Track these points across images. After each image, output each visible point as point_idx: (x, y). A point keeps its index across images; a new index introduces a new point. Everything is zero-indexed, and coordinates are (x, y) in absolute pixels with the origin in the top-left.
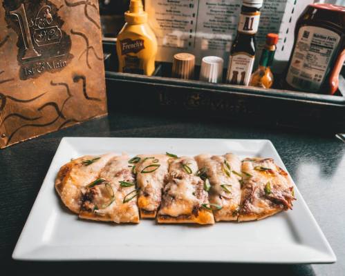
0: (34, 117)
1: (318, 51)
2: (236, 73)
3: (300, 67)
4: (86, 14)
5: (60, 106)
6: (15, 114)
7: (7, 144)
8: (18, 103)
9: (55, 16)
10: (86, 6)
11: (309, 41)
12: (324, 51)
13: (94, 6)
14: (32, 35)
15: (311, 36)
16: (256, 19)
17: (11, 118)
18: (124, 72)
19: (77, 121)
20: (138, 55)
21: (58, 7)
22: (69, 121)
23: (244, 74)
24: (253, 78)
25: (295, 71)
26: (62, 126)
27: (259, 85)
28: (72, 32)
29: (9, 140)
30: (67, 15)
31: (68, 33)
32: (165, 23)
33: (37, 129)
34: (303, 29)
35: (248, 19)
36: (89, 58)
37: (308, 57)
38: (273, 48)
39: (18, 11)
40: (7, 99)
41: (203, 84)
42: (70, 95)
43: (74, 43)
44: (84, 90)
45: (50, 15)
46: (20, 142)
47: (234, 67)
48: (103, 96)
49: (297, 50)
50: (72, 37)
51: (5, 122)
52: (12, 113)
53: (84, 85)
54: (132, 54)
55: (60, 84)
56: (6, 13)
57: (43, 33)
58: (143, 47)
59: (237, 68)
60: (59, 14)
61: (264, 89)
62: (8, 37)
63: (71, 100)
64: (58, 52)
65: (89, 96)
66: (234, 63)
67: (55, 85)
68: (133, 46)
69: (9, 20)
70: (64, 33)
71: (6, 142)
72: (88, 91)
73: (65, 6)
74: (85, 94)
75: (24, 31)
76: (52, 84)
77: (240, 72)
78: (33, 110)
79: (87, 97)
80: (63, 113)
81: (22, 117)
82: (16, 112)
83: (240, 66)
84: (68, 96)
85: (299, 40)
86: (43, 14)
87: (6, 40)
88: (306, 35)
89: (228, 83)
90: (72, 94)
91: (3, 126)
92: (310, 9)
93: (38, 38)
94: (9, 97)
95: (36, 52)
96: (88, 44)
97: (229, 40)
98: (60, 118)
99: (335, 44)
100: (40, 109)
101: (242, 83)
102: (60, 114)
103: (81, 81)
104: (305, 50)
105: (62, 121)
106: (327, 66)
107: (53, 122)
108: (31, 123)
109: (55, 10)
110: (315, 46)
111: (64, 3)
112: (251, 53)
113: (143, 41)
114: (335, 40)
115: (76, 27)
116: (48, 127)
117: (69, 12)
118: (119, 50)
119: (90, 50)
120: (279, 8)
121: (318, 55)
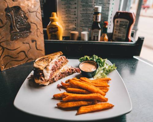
0: (16, 57)
1: (122, 27)
2: (94, 37)
3: (117, 34)
4: (37, 16)
5: (26, 52)
6: (8, 56)
7: (4, 69)
8: (9, 51)
10: (36, 13)
11: (119, 24)
12: (124, 27)
13: (39, 13)
14: (16, 23)
15: (119, 22)
16: (100, 16)
17: (6, 57)
18: (50, 39)
19: (33, 59)
20: (56, 33)
21: (26, 13)
22: (30, 59)
23: (97, 37)
24: (101, 38)
25: (115, 35)
26: (27, 61)
27: (103, 40)
28: (31, 23)
29: (5, 67)
30: (29, 16)
31: (30, 23)
32: (65, 21)
33: (17, 62)
34: (116, 20)
35: (97, 17)
36: (38, 33)
37: (120, 29)
38: (107, 26)
39: (11, 13)
40: (5, 49)
42: (30, 48)
43: (32, 27)
44: (36, 46)
45: (23, 15)
46: (10, 68)
48: (43, 49)
49: (115, 28)
50: (31, 24)
51: (4, 59)
52: (7, 55)
53: (36, 44)
54: (54, 33)
57: (20, 22)
58: (58, 30)
60: (26, 15)
61: (105, 42)
62: (6, 23)
63: (31, 50)
64: (26, 30)
65: (38, 49)
66: (93, 33)
67: (25, 43)
68: (54, 30)
70: (28, 23)
71: (3, 68)
72: (37, 46)
73: (29, 12)
74: (36, 48)
75: (13, 21)
76: (23, 43)
77: (96, 36)
78: (15, 54)
79: (37, 49)
80: (28, 56)
81: (11, 57)
82: (8, 55)
83: (96, 34)
85: (115, 24)
86: (20, 15)
87: (5, 24)
88: (117, 22)
89: (92, 41)
90: (31, 47)
92: (117, 13)
93: (18, 24)
95: (17, 30)
96: (37, 28)
97: (90, 27)
98: (26, 58)
99: (128, 24)
100: (18, 54)
101: (97, 40)
102: (26, 56)
104: (118, 27)
105: (27, 59)
106: (126, 32)
107: (23, 59)
108: (14, 59)
109: (25, 14)
110: (121, 25)
111: (28, 11)
112: (99, 29)
113: (57, 28)
114: (127, 22)
115: (32, 20)
116: (21, 62)
117: (30, 15)
118: (48, 33)
119: (38, 30)
121: (122, 28)
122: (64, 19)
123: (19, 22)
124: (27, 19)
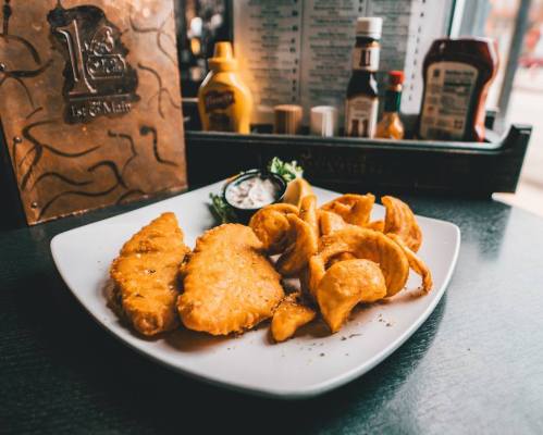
0: (82, 181)
1: (453, 91)
2: (356, 123)
3: (435, 115)
4: (159, 45)
5: (120, 168)
6: (54, 174)
7: (39, 219)
8: (60, 157)
9: (117, 42)
10: (159, 35)
11: (441, 81)
12: (461, 89)
13: (169, 36)
14: (85, 62)
15: (442, 74)
16: (375, 53)
17: (48, 178)
18: (209, 129)
19: (144, 194)
20: (227, 111)
21: (122, 30)
22: (132, 192)
23: (366, 123)
24: (378, 129)
25: (430, 120)
26: (123, 197)
27: (386, 136)
28: (140, 66)
29: (42, 214)
30: (134, 41)
31: (135, 66)
33: (84, 199)
34: (432, 68)
35: (364, 53)
36: (163, 103)
37: (444, 100)
38: (399, 88)
39: (68, 28)
40: (44, 149)
41: (315, 137)
42: (135, 154)
43: (142, 81)
44: (155, 148)
45: (111, 40)
46: (60, 218)
47: (353, 114)
48: (181, 160)
49: (429, 94)
50: (139, 71)
51: (39, 184)
52: (50, 170)
53: (155, 141)
54: (220, 111)
55: (121, 136)
56: (51, 30)
57: (100, 62)
58: (233, 101)
59: (357, 115)
60: (123, 39)
61: (393, 140)
62: (52, 61)
63: (135, 161)
64: (120, 91)
65: (163, 157)
66: (352, 109)
67: (115, 135)
68: (220, 100)
69: (55, 39)
70: (129, 66)
71: (37, 215)
72: (161, 150)
73: (131, 30)
74: (157, 155)
75: (75, 57)
76: (111, 134)
77: (361, 120)
78: (81, 171)
79: (159, 159)
80: (125, 179)
81: (63, 178)
82: (55, 171)
83: (360, 112)
84: (132, 154)
85: (430, 81)
86: (102, 37)
87: (48, 65)
88: (437, 73)
89: (347, 135)
90: (138, 151)
91: (35, 189)
92: (437, 43)
93: (94, 68)
94: (47, 147)
95: (90, 87)
96: (160, 85)
97: (343, 92)
98: (120, 187)
99: (473, 80)
100: (91, 169)
101: (366, 135)
102: (120, 180)
103: (151, 135)
104: (438, 92)
105: (122, 191)
106: (467, 108)
107: (109, 191)
108: (76, 188)
109: (118, 34)
110: (450, 86)
111: (130, 27)
112: (372, 95)
113: (232, 94)
114: (472, 74)
115: (145, 60)
116: (102, 199)
117: (137, 39)
118: (202, 110)
119: (164, 94)
120: (400, 48)
121: (455, 96)
122: (255, 66)
123: (96, 59)
124: (126, 52)
